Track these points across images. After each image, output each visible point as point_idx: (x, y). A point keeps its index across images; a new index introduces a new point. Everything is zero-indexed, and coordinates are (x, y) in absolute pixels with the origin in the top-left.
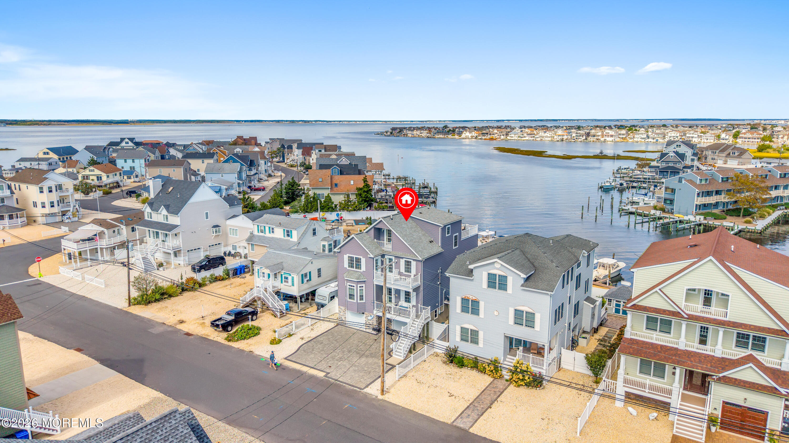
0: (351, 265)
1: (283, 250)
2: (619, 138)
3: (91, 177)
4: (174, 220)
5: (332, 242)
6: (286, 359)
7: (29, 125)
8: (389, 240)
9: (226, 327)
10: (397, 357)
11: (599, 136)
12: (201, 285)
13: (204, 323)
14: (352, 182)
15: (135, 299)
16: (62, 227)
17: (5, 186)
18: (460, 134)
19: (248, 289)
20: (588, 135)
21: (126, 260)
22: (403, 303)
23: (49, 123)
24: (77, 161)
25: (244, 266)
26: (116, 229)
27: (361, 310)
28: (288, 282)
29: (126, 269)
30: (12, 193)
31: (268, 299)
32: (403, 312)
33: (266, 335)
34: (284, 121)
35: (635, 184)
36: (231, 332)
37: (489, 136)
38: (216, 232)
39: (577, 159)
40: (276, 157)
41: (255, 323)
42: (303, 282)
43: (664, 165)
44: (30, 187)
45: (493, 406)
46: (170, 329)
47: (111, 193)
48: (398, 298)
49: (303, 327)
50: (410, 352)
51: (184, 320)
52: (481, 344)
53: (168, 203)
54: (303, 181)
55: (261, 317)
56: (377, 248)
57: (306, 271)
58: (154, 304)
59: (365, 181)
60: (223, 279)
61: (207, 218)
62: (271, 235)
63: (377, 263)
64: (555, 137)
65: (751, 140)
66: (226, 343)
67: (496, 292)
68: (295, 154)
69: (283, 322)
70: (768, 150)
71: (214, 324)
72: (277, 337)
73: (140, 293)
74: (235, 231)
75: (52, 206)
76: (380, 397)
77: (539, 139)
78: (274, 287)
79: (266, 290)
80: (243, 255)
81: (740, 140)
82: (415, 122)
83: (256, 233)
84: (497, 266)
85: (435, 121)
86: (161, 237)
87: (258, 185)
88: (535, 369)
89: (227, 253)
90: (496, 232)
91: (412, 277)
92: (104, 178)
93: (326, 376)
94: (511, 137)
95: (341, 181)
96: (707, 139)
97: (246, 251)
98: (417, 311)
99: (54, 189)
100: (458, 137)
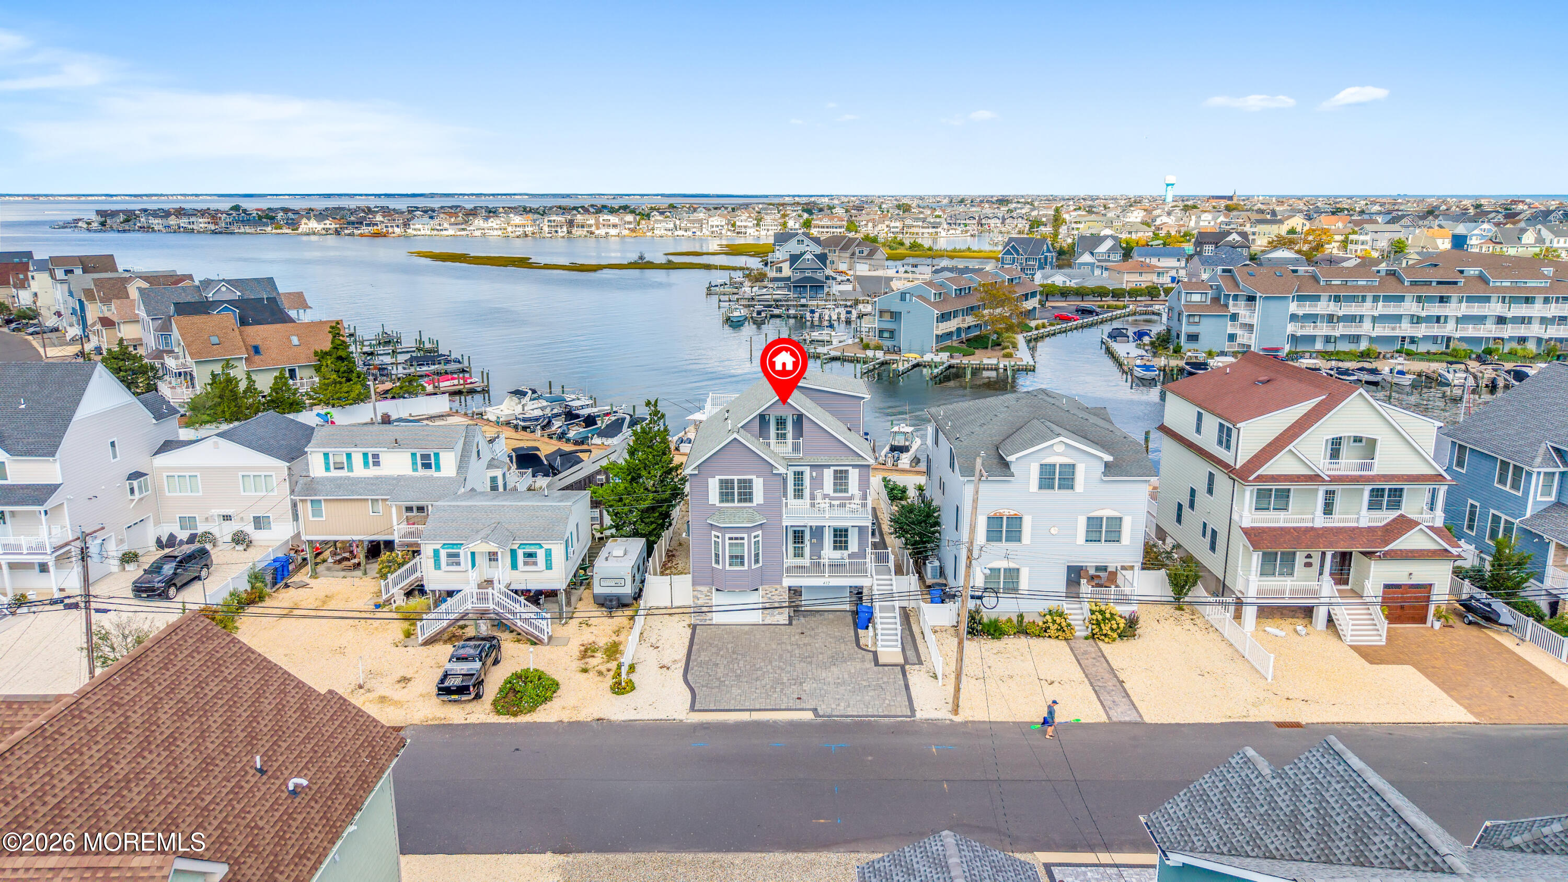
0: (727, 498)
4: (34, 472)
6: (694, 710)
9: (477, 688)
10: (888, 649)
11: (590, 226)
14: (294, 340)
18: (293, 224)
20: (571, 223)
22: (828, 551)
27: (755, 584)
28: (534, 563)
37: (370, 229)
39: (605, 271)
42: (567, 558)
43: (799, 275)
45: (1123, 679)
48: (818, 544)
52: (1024, 592)
57: (569, 531)
59: (336, 334)
60: (261, 599)
61: (114, 456)
62: (373, 472)
64: (510, 229)
66: (513, 720)
67: (1057, 494)
74: (186, 479)
76: (957, 719)
77: (478, 233)
82: (119, 198)
83: (318, 472)
84: (1059, 448)
85: (172, 195)
88: (1120, 608)
93: (817, 716)
94: (416, 229)
95: (265, 339)
97: (232, 527)
100: (290, 231)
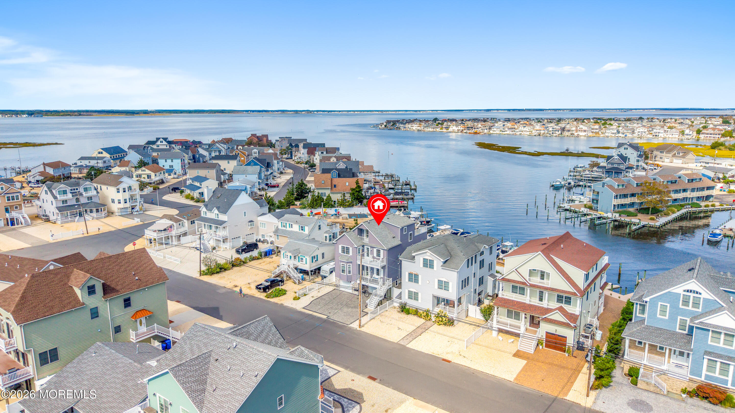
0: (343, 251)
1: (299, 240)
2: (592, 132)
3: (143, 176)
4: (223, 217)
5: (332, 235)
6: (303, 308)
7: (62, 116)
8: (367, 236)
9: (265, 289)
10: (371, 308)
11: (573, 131)
12: (244, 263)
13: (250, 287)
14: (347, 184)
15: (204, 272)
16: (135, 219)
17: (93, 188)
19: (276, 265)
20: (563, 129)
21: (198, 246)
22: (375, 276)
23: (79, 113)
24: (129, 161)
25: (271, 250)
26: (181, 223)
27: (349, 280)
28: (303, 261)
29: (199, 252)
30: (98, 193)
31: (291, 272)
32: (375, 281)
33: (290, 295)
34: (289, 111)
35: (581, 183)
36: (268, 293)
37: (474, 130)
38: (251, 225)
39: (545, 156)
40: (285, 154)
41: (283, 287)
42: (312, 262)
44: (110, 188)
45: (422, 335)
46: (229, 290)
47: (158, 189)
48: (372, 273)
49: (313, 290)
50: (378, 305)
51: (237, 285)
52: (420, 301)
53: (218, 206)
54: (308, 179)
55: (286, 283)
56: (359, 241)
57: (315, 254)
58: (215, 275)
59: (357, 183)
60: (258, 259)
61: (245, 216)
62: (291, 229)
63: (359, 251)
64: (534, 132)
65: (713, 136)
66: (266, 299)
67: (428, 269)
68: (302, 152)
69: (300, 287)
70: (721, 147)
71: (258, 287)
72: (297, 295)
73: (207, 267)
74: (263, 224)
75: (126, 202)
76: (358, 329)
77: (518, 133)
78: (294, 265)
79: (289, 266)
80: (269, 242)
81: (703, 135)
83: (280, 227)
84: (428, 254)
86: (213, 228)
87: (273, 182)
88: (450, 315)
89: (258, 240)
90: (452, 226)
91: (381, 260)
92: (153, 177)
93: (327, 318)
94: (494, 131)
95: (338, 183)
96: (673, 135)
97: (272, 239)
98: (384, 281)
99: (127, 190)
100: (446, 130)
